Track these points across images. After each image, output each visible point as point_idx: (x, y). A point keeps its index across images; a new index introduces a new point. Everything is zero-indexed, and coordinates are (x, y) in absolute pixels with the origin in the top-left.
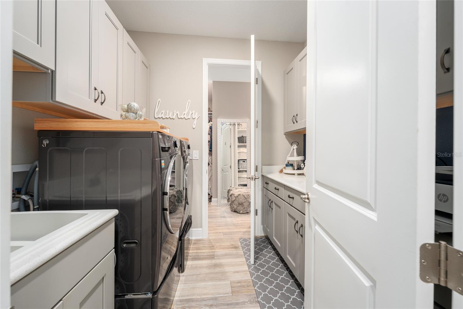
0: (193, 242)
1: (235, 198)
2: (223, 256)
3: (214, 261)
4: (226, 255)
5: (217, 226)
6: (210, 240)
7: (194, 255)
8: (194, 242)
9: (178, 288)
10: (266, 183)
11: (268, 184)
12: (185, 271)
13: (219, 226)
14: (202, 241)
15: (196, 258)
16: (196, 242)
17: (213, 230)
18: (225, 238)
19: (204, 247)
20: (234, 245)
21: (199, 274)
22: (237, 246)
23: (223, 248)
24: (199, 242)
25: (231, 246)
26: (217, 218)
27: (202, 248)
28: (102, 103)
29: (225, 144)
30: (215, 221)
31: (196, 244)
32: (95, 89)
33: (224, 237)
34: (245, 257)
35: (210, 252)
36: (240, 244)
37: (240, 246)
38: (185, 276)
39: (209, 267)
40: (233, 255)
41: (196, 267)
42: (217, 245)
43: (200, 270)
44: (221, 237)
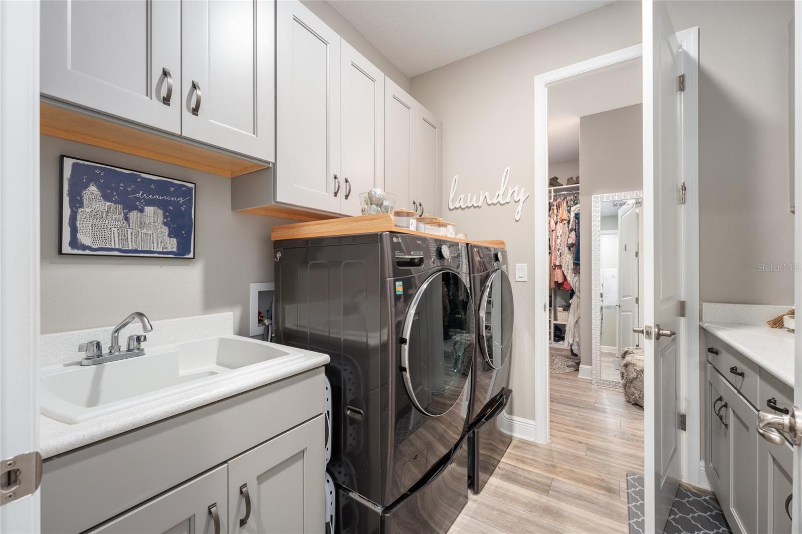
0: (513, 443)
1: (635, 374)
2: (571, 497)
3: (544, 499)
4: (579, 497)
5: (577, 427)
6: (551, 450)
7: (507, 469)
8: (516, 442)
9: (459, 519)
10: (711, 350)
11: (717, 353)
12: (482, 493)
13: (583, 428)
14: (533, 448)
15: (510, 477)
16: (520, 445)
17: (565, 432)
18: (587, 457)
19: (534, 460)
20: (608, 482)
21: (506, 513)
22: (614, 487)
23: (577, 480)
24: (527, 448)
25: (598, 482)
26: (583, 408)
27: (528, 461)
28: (347, 197)
29: (625, 250)
30: (577, 413)
31: (518, 449)
32: (335, 178)
33: (586, 455)
34: (630, 524)
35: (543, 476)
36: (624, 485)
37: (624, 492)
38: (479, 504)
39: (530, 506)
40: (597, 504)
41: (504, 496)
42: (565, 467)
43: (510, 504)
44: (579, 452)
